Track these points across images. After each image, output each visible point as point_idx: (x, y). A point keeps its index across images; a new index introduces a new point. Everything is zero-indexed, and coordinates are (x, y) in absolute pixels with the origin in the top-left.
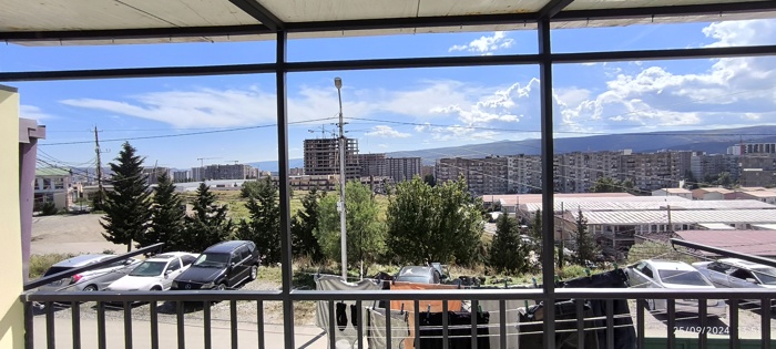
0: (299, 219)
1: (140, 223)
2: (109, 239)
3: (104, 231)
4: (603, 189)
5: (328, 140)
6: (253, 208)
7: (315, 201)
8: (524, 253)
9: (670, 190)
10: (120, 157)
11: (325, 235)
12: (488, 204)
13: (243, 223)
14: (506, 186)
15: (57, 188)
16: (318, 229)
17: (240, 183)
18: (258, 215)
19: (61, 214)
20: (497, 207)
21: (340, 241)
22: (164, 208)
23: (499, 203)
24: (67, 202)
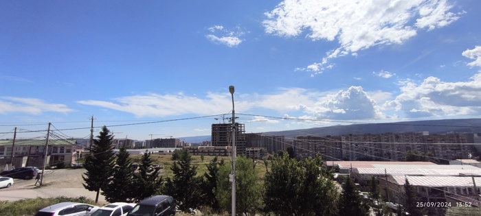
0: (205, 179)
1: (106, 178)
2: (86, 188)
3: (84, 182)
4: (412, 159)
5: (227, 125)
6: (175, 170)
7: (215, 167)
8: (365, 210)
9: (464, 161)
10: (99, 135)
11: (222, 193)
12: (330, 168)
13: (169, 180)
14: (341, 155)
15: (67, 152)
16: (216, 189)
17: (173, 150)
18: (179, 175)
19: (66, 168)
20: (337, 170)
21: (231, 198)
22: (121, 168)
23: (338, 166)
24: (71, 161)
